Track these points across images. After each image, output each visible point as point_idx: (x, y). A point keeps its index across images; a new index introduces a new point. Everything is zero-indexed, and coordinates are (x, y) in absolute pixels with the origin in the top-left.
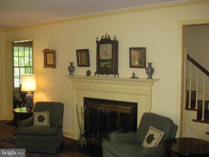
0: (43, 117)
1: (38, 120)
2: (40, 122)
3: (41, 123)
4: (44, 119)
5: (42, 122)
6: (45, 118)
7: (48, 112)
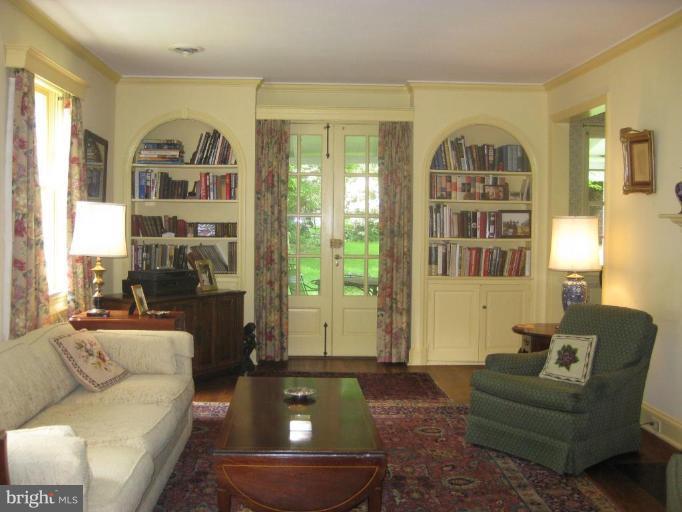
0: (574, 352)
1: (559, 359)
2: (561, 365)
3: (564, 369)
4: (575, 360)
5: (568, 369)
6: (578, 355)
7: (594, 338)
